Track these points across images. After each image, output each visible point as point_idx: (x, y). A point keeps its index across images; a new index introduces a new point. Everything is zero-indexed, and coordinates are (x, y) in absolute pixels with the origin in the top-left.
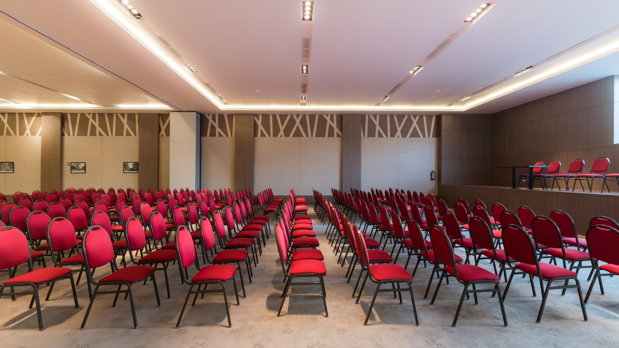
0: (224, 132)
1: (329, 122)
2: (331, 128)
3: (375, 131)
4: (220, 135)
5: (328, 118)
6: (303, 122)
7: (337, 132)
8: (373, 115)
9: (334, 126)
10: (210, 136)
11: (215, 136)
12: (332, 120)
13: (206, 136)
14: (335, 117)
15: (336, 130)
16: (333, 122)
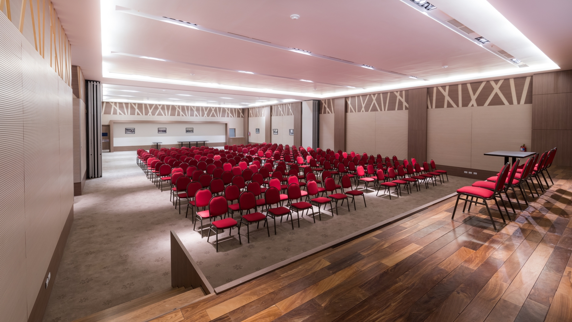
0: (330, 110)
1: (399, 97)
2: (401, 103)
3: (444, 102)
4: (328, 113)
5: (398, 94)
6: (378, 100)
7: (405, 106)
8: (441, 86)
9: (403, 100)
10: (324, 113)
11: (326, 113)
12: (401, 95)
13: (322, 114)
14: (404, 92)
15: (405, 104)
16: (402, 97)
